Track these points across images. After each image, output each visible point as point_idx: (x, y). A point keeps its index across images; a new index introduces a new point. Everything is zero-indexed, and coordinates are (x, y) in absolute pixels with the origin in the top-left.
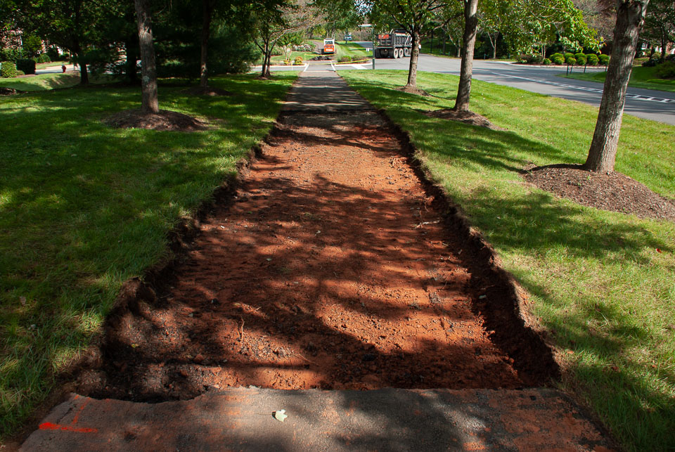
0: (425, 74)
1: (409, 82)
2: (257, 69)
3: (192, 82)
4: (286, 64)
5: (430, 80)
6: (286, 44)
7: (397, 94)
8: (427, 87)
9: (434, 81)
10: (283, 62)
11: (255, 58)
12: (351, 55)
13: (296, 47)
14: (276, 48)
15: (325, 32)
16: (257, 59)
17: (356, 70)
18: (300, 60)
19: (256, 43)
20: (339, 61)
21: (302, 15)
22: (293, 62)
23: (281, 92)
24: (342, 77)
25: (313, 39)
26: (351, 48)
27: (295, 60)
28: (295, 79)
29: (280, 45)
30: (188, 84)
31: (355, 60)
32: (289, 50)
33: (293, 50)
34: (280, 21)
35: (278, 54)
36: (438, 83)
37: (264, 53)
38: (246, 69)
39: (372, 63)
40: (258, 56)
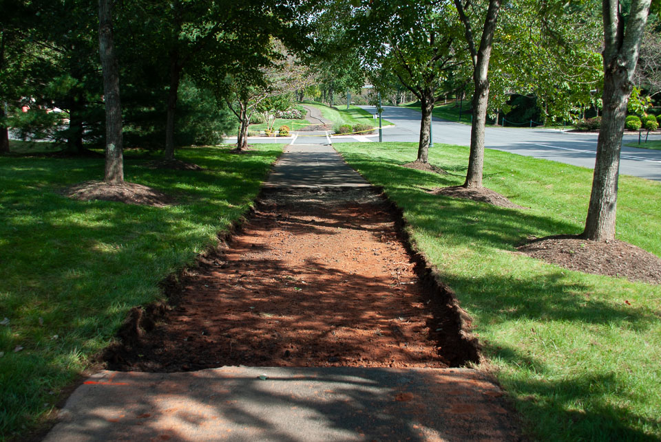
0: (445, 147)
1: (419, 157)
2: (230, 141)
3: (151, 154)
4: (267, 135)
5: (451, 155)
6: (268, 109)
7: (407, 174)
8: (444, 162)
9: (456, 156)
10: (263, 132)
11: (229, 126)
12: (353, 124)
13: (281, 113)
14: (256, 115)
15: (320, 93)
16: (230, 129)
17: (358, 143)
18: (286, 129)
19: (231, 108)
20: (337, 133)
21: (288, 75)
22: (277, 132)
23: (259, 170)
24: (339, 153)
25: (304, 102)
26: (354, 116)
27: (280, 130)
28: (279, 155)
29: (261, 110)
30: (146, 156)
31: (358, 131)
32: (271, 117)
33: (277, 116)
34: (261, 83)
35: (257, 122)
36: (460, 158)
37: (241, 121)
38: (217, 141)
39: (378, 135)
40: (232, 125)
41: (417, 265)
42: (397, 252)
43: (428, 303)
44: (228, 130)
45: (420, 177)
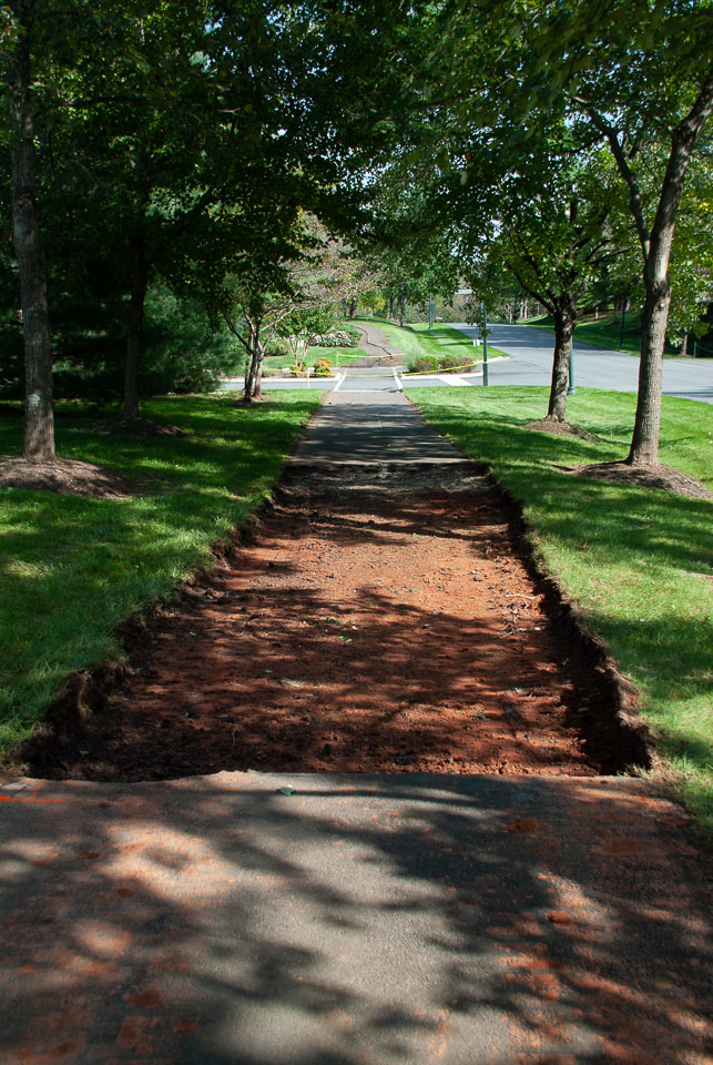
0: (596, 393)
1: (550, 412)
2: (232, 385)
4: (294, 376)
5: (605, 407)
6: (297, 332)
7: (528, 441)
8: (594, 420)
9: (613, 409)
10: (287, 370)
11: (230, 361)
12: (439, 355)
13: (318, 337)
14: (276, 341)
15: (383, 303)
16: (233, 365)
17: (448, 387)
18: (326, 365)
19: (233, 330)
20: (413, 370)
21: (329, 274)
22: (310, 370)
23: (280, 436)
24: (415, 405)
25: (356, 319)
26: (442, 341)
27: (316, 367)
28: (314, 409)
29: (284, 334)
30: (91, 414)
31: (447, 366)
32: (301, 344)
33: (311, 343)
34: (286, 288)
35: (277, 353)
36: (620, 412)
37: (249, 351)
38: (211, 385)
39: (482, 374)
40: (236, 358)
41: (546, 598)
42: (513, 576)
43: (564, 663)
44: (229, 367)
45: (552, 446)
